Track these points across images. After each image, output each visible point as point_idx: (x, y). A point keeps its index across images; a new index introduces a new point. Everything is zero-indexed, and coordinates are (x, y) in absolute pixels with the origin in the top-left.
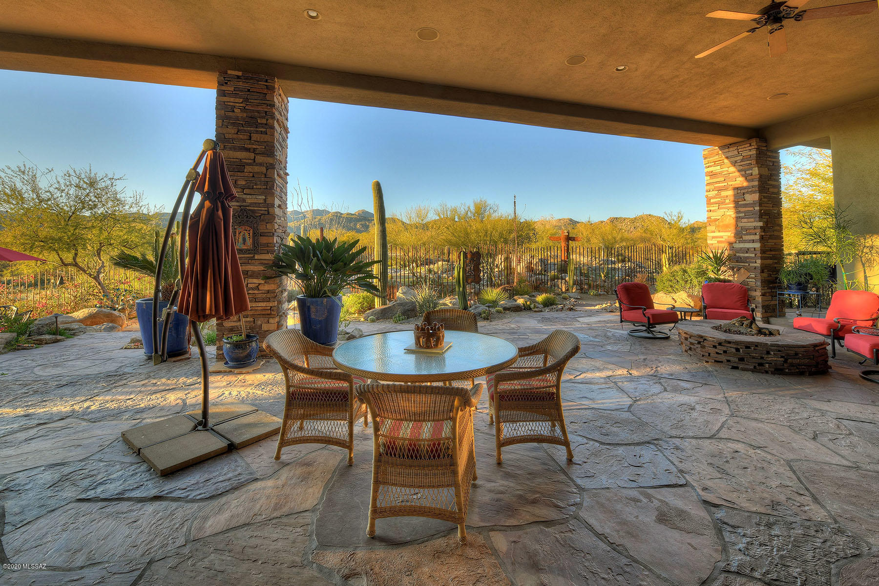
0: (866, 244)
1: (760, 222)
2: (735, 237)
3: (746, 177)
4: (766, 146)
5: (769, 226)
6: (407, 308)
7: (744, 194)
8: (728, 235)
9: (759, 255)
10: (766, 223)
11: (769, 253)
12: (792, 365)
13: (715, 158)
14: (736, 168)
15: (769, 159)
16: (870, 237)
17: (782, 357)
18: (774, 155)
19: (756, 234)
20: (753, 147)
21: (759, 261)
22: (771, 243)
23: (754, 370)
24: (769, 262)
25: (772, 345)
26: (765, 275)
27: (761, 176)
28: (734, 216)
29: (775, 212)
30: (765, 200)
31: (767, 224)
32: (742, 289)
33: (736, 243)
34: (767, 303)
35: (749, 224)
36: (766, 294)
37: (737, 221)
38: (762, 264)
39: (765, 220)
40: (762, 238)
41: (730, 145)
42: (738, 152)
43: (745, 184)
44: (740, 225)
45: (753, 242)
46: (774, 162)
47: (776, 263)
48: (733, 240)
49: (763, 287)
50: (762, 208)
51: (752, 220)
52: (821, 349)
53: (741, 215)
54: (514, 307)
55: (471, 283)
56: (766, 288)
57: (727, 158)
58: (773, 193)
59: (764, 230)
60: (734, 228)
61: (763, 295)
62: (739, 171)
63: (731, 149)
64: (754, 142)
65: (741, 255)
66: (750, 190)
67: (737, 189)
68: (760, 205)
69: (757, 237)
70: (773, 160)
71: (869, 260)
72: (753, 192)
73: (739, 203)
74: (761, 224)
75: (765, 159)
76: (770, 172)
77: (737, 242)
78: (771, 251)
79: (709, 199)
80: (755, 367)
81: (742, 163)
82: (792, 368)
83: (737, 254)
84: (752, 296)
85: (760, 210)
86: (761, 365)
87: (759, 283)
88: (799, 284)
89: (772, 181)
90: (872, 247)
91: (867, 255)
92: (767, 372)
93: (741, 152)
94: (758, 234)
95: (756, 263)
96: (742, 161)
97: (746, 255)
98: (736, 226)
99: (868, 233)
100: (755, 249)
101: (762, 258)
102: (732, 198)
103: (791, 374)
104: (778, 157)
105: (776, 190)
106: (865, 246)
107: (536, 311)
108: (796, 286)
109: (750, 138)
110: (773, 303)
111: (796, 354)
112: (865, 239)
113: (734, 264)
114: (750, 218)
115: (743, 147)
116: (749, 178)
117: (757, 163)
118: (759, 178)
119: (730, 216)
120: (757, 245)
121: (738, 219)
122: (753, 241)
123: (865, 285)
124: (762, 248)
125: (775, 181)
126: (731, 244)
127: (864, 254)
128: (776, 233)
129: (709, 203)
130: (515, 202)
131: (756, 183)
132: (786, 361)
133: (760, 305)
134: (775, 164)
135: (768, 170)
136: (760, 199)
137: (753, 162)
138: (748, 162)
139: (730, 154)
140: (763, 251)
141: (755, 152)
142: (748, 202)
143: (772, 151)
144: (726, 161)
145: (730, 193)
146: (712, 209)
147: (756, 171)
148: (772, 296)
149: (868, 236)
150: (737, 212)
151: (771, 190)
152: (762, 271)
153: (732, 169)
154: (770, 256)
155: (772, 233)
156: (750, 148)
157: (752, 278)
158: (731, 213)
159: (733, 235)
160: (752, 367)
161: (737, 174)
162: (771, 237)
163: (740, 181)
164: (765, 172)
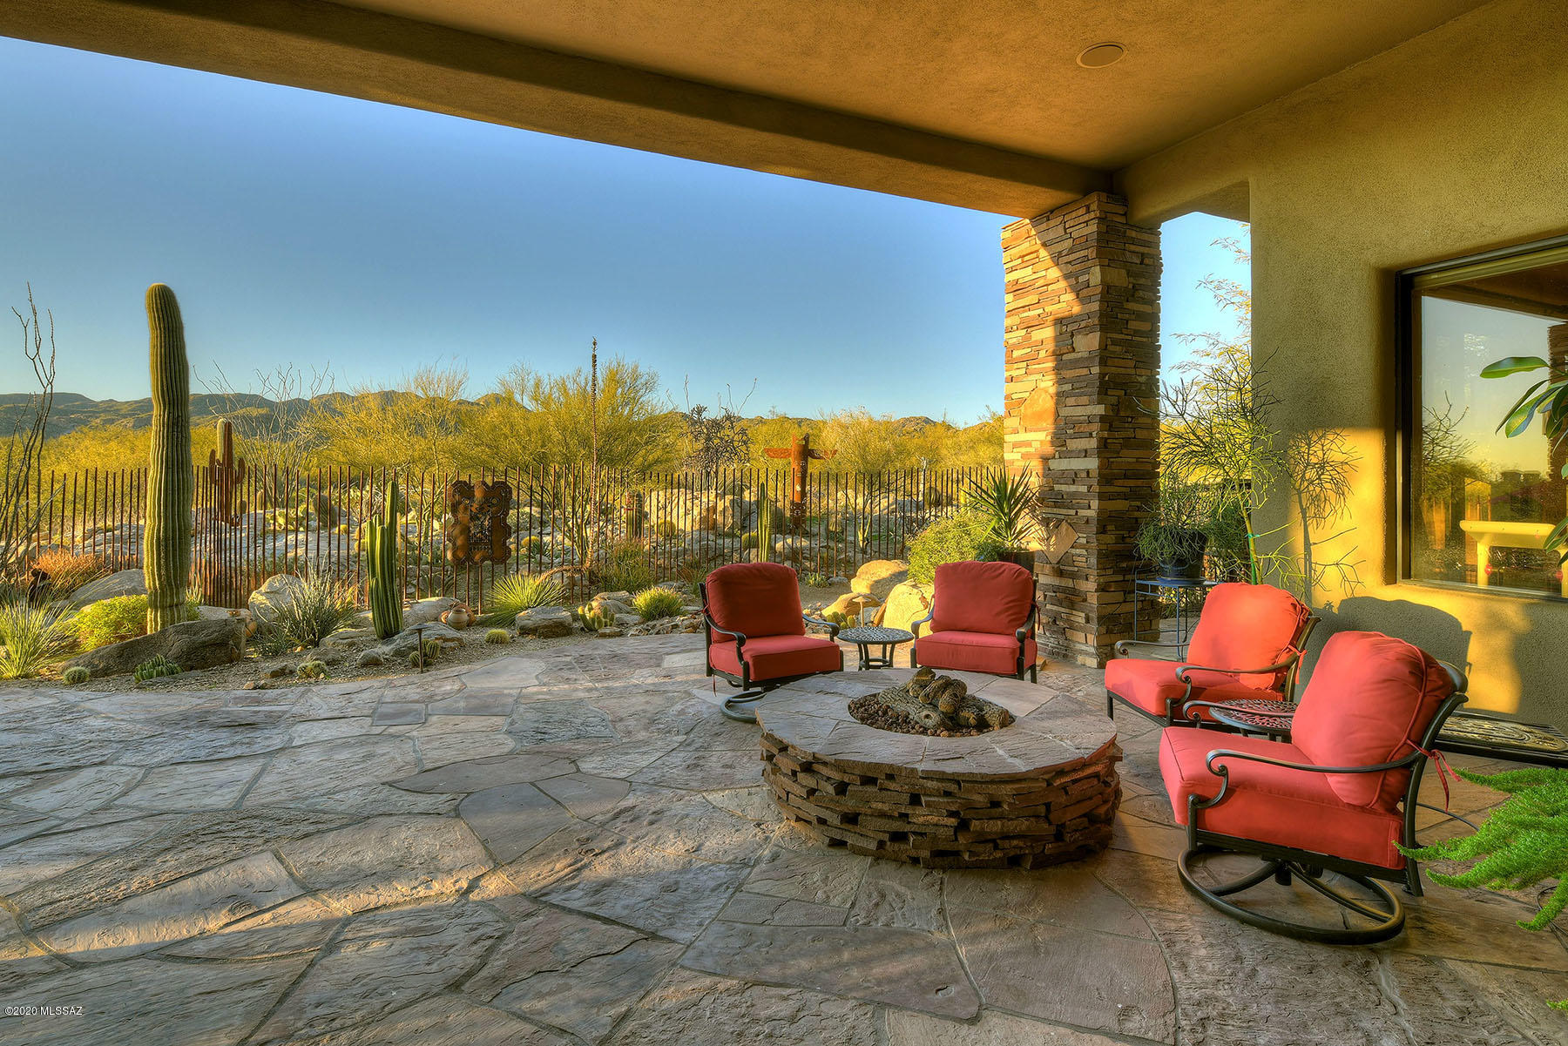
0: (1312, 457)
1: (1099, 404)
2: (1052, 443)
3: (1078, 290)
4: (1125, 214)
5: (1122, 414)
6: (202, 637)
7: (1072, 336)
8: (1040, 438)
9: (1096, 488)
10: (1116, 408)
11: (1120, 482)
12: (982, 839)
13: (1023, 247)
14: (1061, 270)
15: (1133, 248)
16: (1320, 438)
17: (951, 814)
18: (1146, 237)
19: (1091, 434)
20: (1092, 215)
21: (1095, 504)
22: (1128, 458)
23: (879, 855)
24: (1120, 505)
25: (928, 776)
26: (1110, 538)
27: (1107, 288)
28: (1052, 390)
29: (1140, 379)
30: (1118, 349)
31: (1118, 410)
32: (1019, 579)
33: (1054, 458)
34: (1109, 609)
35: (1079, 411)
36: (1110, 587)
37: (1057, 404)
38: (1101, 511)
39: (1114, 400)
40: (1104, 445)
41: (1052, 212)
42: (1065, 229)
43: (1076, 309)
44: (1064, 412)
45: (1085, 456)
46: (1143, 254)
47: (1139, 509)
48: (1049, 450)
49: (1102, 567)
50: (1107, 370)
51: (1085, 400)
52: (1075, 782)
53: (1067, 387)
54: (546, 627)
55: (483, 561)
56: (1110, 572)
57: (1044, 245)
58: (1136, 333)
59: (1111, 426)
60: (1051, 420)
61: (1102, 589)
62: (1066, 277)
63: (1052, 223)
64: (1094, 201)
65: (1064, 488)
66: (1083, 324)
67: (1059, 322)
68: (1103, 362)
69: (1092, 443)
70: (1141, 249)
71: (1316, 499)
72: (1088, 330)
73: (1065, 357)
74: (1100, 410)
75: (1122, 246)
76: (1131, 279)
77: (1057, 456)
78: (1126, 477)
79: (1010, 349)
80: (881, 844)
81: (1071, 257)
82: (980, 848)
83: (1057, 487)
84: (1080, 591)
85: (1102, 375)
86: (899, 837)
87: (1093, 560)
88: (1180, 561)
89: (1137, 302)
90: (1322, 466)
91: (1311, 488)
92: (915, 861)
93: (1071, 230)
94: (1094, 434)
95: (1089, 507)
96: (1071, 252)
97: (1073, 488)
98: (1057, 414)
99: (1314, 428)
100: (1088, 473)
101: (1102, 497)
102: (1051, 346)
103: (978, 868)
104: (1155, 245)
105: (1144, 326)
106: (1308, 464)
107: (604, 636)
108: (1174, 566)
109: (1086, 192)
110: (1126, 608)
111: (995, 804)
112: (1309, 445)
113: (1049, 510)
114: (1081, 395)
115: (1074, 214)
116: (1085, 292)
117: (1100, 255)
118: (1101, 293)
119: (1046, 392)
120: (1092, 464)
121: (1060, 397)
122: (1086, 453)
123: (1306, 563)
124: (1105, 472)
125: (1145, 303)
126: (1045, 459)
127: (1306, 484)
128: (1141, 434)
129: (1010, 361)
130: (595, 356)
131: (1095, 306)
132: (963, 825)
133: (1094, 615)
134: (1147, 261)
135: (1128, 274)
136: (1104, 347)
137: (1092, 253)
138: (1083, 253)
139: (1051, 235)
140: (1106, 478)
141: (1094, 228)
142: (1080, 355)
143: (1140, 228)
144: (1043, 253)
145: (1047, 333)
146: (1014, 373)
147: (1095, 276)
148: (1125, 592)
149: (1315, 438)
150: (1060, 381)
151: (1133, 325)
152: (1102, 530)
153: (1054, 273)
154: (1123, 489)
155: (1130, 434)
156: (1086, 218)
157: (1082, 546)
158: (1048, 384)
159: (1049, 438)
160: (873, 846)
161: (1063, 284)
162: (1128, 443)
163: (1067, 303)
164: (1119, 278)
